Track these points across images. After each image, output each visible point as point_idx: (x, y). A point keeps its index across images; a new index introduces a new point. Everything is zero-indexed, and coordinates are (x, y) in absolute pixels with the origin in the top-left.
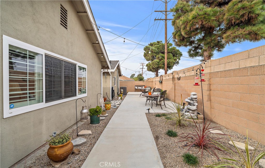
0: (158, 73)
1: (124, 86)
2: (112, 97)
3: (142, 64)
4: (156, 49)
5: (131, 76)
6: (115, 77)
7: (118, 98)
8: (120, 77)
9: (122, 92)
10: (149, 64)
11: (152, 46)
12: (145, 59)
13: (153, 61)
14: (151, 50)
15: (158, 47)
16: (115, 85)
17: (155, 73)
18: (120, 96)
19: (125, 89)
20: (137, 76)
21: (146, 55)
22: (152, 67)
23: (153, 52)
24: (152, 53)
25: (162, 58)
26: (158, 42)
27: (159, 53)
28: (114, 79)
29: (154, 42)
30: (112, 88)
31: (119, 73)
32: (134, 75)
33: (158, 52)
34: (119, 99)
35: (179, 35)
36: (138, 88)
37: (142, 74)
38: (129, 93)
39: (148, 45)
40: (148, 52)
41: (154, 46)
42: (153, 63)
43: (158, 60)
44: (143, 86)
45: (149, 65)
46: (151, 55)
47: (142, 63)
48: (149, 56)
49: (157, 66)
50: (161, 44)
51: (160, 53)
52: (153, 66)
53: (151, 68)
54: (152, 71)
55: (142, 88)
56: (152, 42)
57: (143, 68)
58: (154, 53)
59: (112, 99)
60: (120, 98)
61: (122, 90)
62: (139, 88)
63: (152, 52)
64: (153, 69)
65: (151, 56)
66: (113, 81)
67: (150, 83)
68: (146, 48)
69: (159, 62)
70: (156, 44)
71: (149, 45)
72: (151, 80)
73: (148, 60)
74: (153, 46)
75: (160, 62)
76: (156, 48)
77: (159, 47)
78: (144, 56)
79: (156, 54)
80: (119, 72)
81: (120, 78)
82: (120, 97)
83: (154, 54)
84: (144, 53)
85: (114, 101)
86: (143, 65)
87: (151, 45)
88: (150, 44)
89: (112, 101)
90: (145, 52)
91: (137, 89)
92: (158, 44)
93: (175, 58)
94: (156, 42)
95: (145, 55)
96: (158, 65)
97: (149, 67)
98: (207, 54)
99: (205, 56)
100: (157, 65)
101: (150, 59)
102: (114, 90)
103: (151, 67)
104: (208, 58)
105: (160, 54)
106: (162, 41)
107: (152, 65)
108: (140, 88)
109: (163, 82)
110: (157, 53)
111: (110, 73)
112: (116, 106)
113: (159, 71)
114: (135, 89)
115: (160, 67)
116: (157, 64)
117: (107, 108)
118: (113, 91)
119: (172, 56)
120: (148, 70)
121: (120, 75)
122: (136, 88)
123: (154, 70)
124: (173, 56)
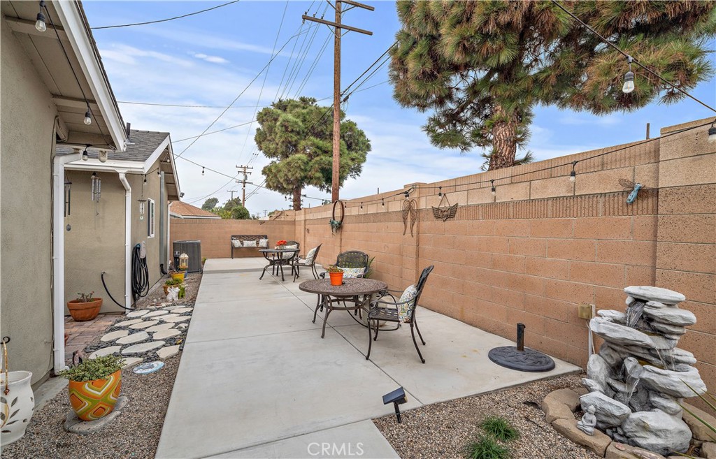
0: (302, 198)
1: (188, 239)
2: (136, 292)
3: (242, 170)
4: (297, 120)
5: (204, 203)
6: (152, 201)
7: (167, 293)
8: (175, 202)
9: (184, 265)
10: (276, 167)
11: (285, 110)
12: (261, 149)
13: (287, 157)
14: (284, 121)
15: (303, 114)
16: (152, 236)
17: (292, 197)
18: (176, 283)
19: (193, 249)
20: (223, 206)
21: (265, 138)
22: (286, 175)
23: (290, 129)
24: (287, 131)
25: (318, 150)
26: (303, 100)
27: (307, 134)
28: (142, 208)
29: (292, 98)
30: (136, 250)
31: (167, 188)
32: (215, 201)
33: (303, 132)
34: (169, 297)
35: (421, 55)
36: (243, 244)
37: (241, 198)
38: (210, 264)
39: (272, 108)
40: (271, 129)
41: (291, 110)
42: (289, 164)
43: (304, 157)
44: (260, 237)
45: (274, 171)
46: (283, 139)
47: (241, 167)
48: (277, 140)
49: (302, 174)
50: (313, 108)
51: (310, 134)
52: (289, 174)
53: (281, 181)
54: (282, 190)
55: (257, 243)
56: (284, 98)
57: (245, 183)
58: (292, 131)
59: (134, 299)
60: (173, 292)
61: (184, 256)
62: (247, 243)
63: (286, 127)
64: (288, 184)
65: (283, 142)
66: (142, 218)
67: (286, 228)
68: (265, 115)
69: (308, 163)
70: (297, 106)
71: (273, 105)
72: (288, 219)
73: (269, 154)
74: (288, 110)
75: (311, 164)
76: (298, 117)
77: (308, 117)
78: (256, 139)
79: (299, 137)
80: (167, 183)
81: (172, 209)
82: (177, 289)
83: (290, 134)
84: (258, 130)
85: (143, 313)
86: (245, 172)
87: (282, 106)
88: (276, 101)
89: (132, 310)
90: (259, 126)
91: (239, 248)
92: (304, 108)
93: (354, 154)
94: (298, 100)
95: (261, 139)
96: (305, 170)
97: (276, 176)
98: (507, 133)
99: (500, 140)
100: (301, 169)
101: (279, 151)
102: (144, 260)
103: (282, 174)
104: (511, 147)
105: (311, 138)
106: (314, 101)
107: (285, 170)
108: (252, 244)
109: (347, 226)
110: (302, 134)
111: (122, 176)
112: (157, 358)
113: (303, 192)
114: (233, 247)
115: (311, 178)
116: (302, 167)
117: (87, 404)
118: (138, 262)
119: (346, 147)
120: (268, 186)
121: (174, 196)
122: (237, 243)
123: (291, 187)
124: (347, 149)
